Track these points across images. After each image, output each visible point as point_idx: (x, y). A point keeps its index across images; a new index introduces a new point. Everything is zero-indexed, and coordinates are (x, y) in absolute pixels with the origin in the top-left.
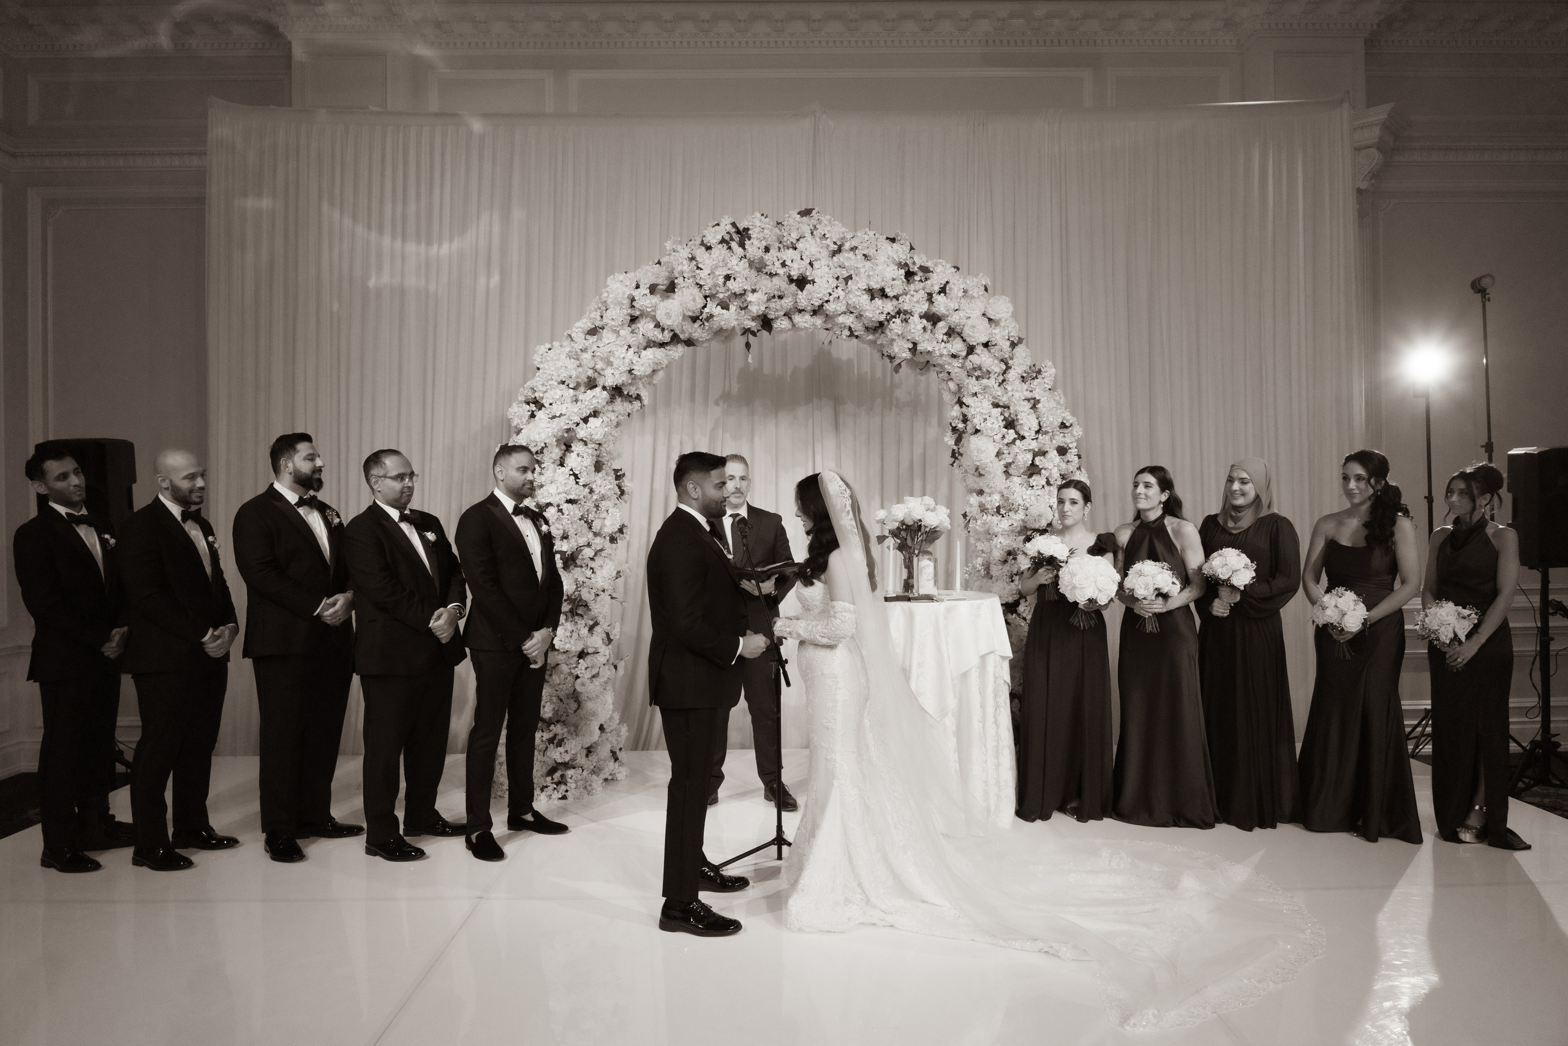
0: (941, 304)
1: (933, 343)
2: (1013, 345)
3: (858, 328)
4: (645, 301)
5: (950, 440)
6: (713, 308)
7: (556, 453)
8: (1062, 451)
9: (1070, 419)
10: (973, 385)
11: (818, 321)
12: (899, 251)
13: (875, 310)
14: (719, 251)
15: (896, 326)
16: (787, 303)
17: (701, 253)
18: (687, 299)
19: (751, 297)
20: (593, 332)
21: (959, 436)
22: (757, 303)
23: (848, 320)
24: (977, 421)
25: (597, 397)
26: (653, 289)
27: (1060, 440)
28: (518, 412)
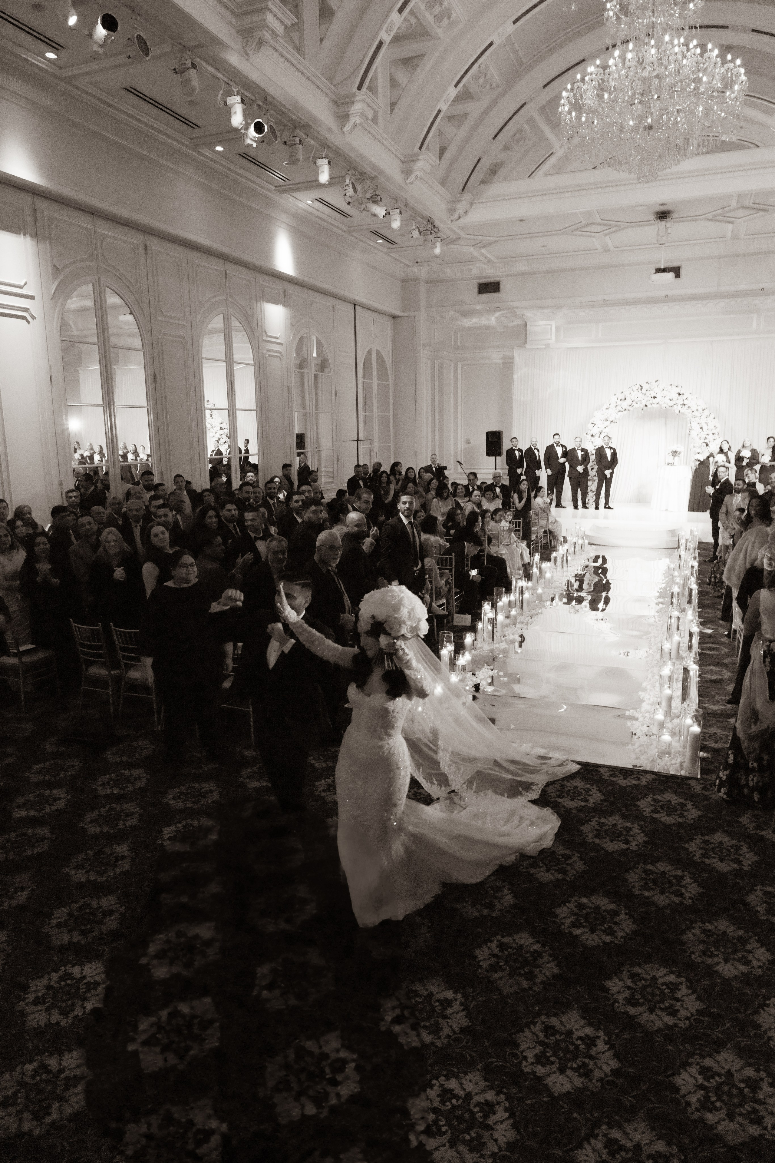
0: (686, 402)
1: (684, 410)
2: (703, 410)
3: (667, 407)
4: (619, 402)
5: (688, 431)
6: (634, 404)
7: (598, 435)
8: (713, 434)
9: (718, 426)
10: (693, 419)
11: (658, 405)
12: (678, 390)
13: (671, 403)
14: (636, 392)
15: (675, 406)
16: (651, 402)
17: (632, 392)
18: (628, 402)
19: (643, 401)
20: (607, 409)
21: (690, 430)
22: (644, 403)
23: (665, 405)
24: (693, 428)
25: (608, 423)
26: (621, 400)
27: (714, 431)
28: (590, 426)
